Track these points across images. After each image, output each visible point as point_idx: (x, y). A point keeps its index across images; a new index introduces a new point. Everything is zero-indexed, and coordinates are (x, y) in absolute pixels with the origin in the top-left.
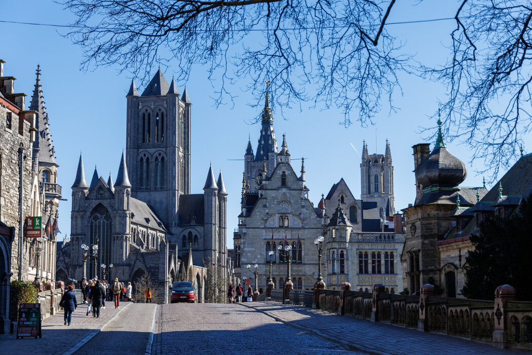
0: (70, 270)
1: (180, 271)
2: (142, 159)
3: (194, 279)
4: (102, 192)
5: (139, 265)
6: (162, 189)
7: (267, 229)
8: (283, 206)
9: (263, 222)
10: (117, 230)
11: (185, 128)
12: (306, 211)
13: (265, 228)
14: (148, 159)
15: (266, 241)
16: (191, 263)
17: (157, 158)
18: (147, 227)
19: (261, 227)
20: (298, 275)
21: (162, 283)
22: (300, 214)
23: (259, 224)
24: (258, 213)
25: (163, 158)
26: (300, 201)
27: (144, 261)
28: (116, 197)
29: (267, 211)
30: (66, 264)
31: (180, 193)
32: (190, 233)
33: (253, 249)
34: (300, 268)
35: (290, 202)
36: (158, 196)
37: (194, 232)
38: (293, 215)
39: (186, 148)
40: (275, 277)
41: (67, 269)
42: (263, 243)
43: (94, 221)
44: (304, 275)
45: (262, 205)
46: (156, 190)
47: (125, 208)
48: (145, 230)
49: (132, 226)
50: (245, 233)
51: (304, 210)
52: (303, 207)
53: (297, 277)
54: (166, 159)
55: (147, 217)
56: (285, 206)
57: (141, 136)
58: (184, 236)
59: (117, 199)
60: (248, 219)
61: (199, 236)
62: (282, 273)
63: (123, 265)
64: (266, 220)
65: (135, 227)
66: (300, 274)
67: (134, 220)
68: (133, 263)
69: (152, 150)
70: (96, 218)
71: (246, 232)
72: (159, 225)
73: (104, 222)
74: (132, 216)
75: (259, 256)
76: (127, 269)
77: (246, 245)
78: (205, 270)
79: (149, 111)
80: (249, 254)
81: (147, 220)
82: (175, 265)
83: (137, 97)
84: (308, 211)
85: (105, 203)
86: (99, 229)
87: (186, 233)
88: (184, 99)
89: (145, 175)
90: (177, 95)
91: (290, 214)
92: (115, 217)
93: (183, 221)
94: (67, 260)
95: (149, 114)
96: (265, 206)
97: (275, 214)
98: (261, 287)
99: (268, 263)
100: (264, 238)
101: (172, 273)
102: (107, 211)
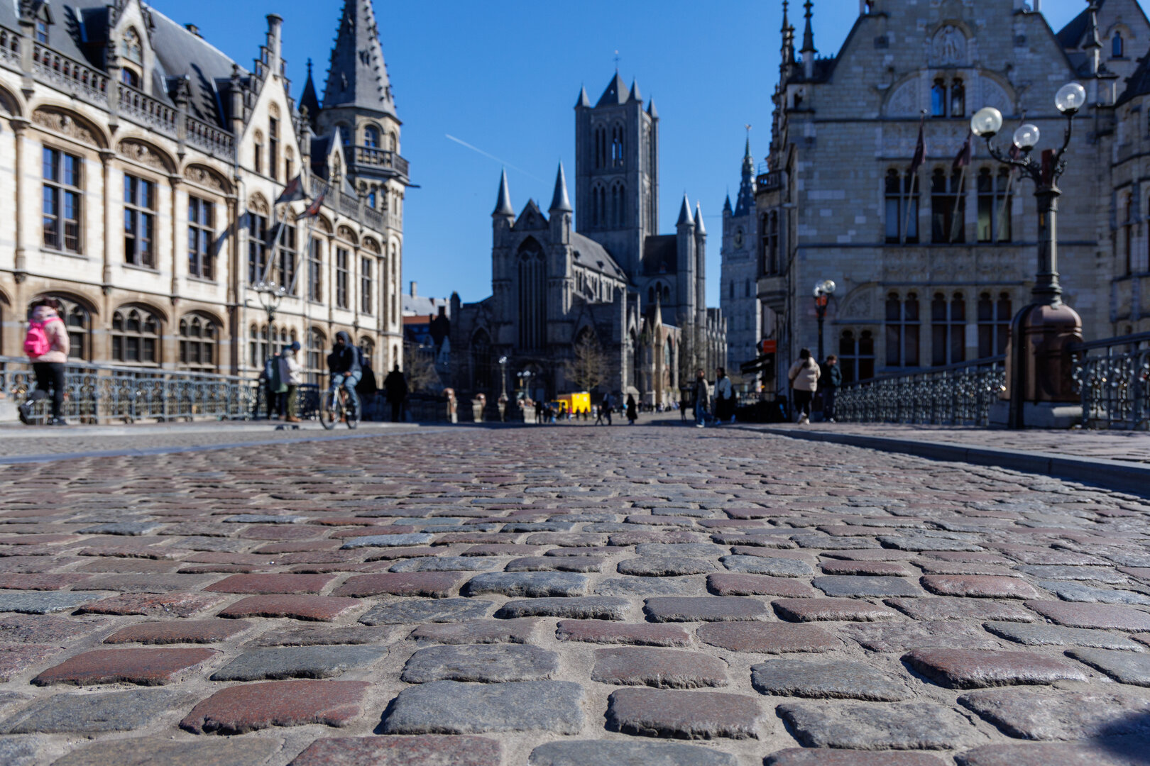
0: (493, 328)
1: (644, 330)
2: (595, 190)
3: (664, 342)
4: (532, 220)
5: (586, 321)
6: (621, 228)
7: (888, 125)
8: (948, 42)
9: (876, 98)
10: (554, 272)
11: (651, 150)
12: (1029, 56)
13: (882, 120)
14: (603, 190)
15: (886, 165)
16: (659, 320)
17: (614, 188)
18: (599, 273)
19: (867, 116)
20: (998, 283)
21: (618, 346)
22: (1009, 67)
23: (863, 105)
24: (857, 70)
25: (622, 188)
26: (1008, 19)
27: (592, 316)
28: (552, 226)
29: (889, 59)
30: (488, 321)
31: (644, 234)
32: (659, 284)
33: (840, 195)
34: (1005, 260)
35: (971, 24)
36: (617, 237)
37: (664, 283)
38: (985, 72)
39: (653, 176)
40: (919, 290)
41: (489, 327)
42: (874, 174)
43: (523, 262)
44: (1022, 283)
45: (872, 40)
46: (614, 229)
47: (564, 241)
48: (596, 275)
49: (575, 268)
50: (811, 140)
51: (1024, 54)
52: (1021, 41)
53: (995, 292)
54: (626, 188)
55: (600, 259)
56: (953, 39)
57: (593, 160)
58: (651, 289)
59: (552, 230)
60: (822, 89)
61: (670, 287)
62: (940, 278)
63: (563, 321)
64: (886, 93)
65: (580, 270)
66: (1007, 278)
67: (579, 261)
68: (576, 318)
69: (608, 178)
70: (525, 257)
71: (814, 134)
72: (618, 272)
73: (536, 263)
74: (576, 254)
75: (860, 220)
76: (568, 327)
77: (816, 180)
78: (678, 330)
79: (604, 126)
80: (826, 213)
81: (601, 264)
82: (636, 322)
83: (588, 108)
84: (1037, 57)
85: (537, 235)
86: (531, 272)
87: (654, 283)
88: (649, 112)
89: (599, 210)
90: (640, 102)
91: (972, 67)
92: (550, 254)
93: (650, 266)
94: (489, 316)
95: (604, 131)
96: (882, 42)
97: (918, 69)
98: (867, 327)
99: (891, 242)
100: (878, 154)
101: (632, 332)
102: (540, 247)
